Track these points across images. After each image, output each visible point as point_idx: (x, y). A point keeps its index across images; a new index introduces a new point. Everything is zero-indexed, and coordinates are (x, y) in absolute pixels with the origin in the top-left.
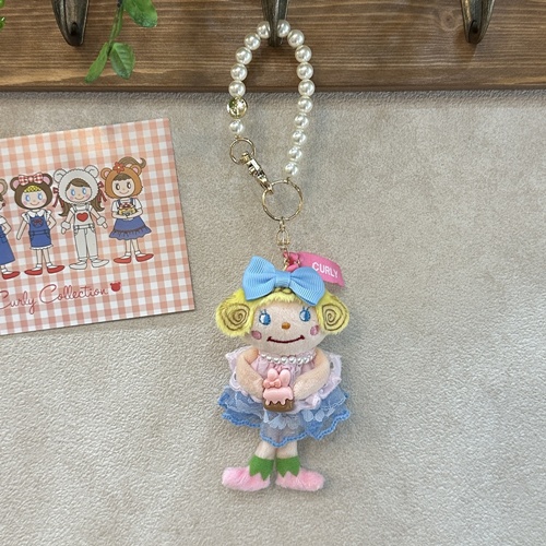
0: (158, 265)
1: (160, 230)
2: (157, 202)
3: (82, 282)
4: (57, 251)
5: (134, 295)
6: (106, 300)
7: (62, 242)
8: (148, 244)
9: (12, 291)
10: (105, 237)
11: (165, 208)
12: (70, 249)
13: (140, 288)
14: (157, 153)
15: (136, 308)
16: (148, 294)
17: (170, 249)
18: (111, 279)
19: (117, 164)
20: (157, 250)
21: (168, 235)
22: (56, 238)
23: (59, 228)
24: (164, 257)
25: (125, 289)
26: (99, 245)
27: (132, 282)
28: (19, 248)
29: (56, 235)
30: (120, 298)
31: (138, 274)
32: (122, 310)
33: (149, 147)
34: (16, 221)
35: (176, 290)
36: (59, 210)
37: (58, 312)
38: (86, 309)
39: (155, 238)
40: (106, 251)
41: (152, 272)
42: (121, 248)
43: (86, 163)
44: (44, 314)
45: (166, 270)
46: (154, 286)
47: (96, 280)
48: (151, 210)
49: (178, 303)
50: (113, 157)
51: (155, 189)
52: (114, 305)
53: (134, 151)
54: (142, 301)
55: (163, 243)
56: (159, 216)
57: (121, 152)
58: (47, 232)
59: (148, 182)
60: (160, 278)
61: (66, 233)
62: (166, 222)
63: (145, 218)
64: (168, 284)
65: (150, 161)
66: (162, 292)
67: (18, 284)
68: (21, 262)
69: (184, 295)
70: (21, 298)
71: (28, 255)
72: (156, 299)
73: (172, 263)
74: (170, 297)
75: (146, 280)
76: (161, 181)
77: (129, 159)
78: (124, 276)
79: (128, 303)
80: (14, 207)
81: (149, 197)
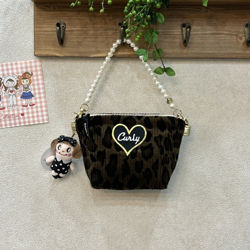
0: (37, 107)
1: (37, 96)
3: (11, 113)
4: (3, 103)
5: (29, 117)
6: (19, 119)
7: (5, 100)
8: (33, 101)
10: (19, 98)
11: (39, 89)
12: (7, 102)
13: (31, 115)
14: (36, 71)
15: (29, 122)
16: (33, 117)
17: (41, 102)
18: (21, 112)
19: (23, 74)
20: (36, 103)
21: (40, 98)
22: (3, 98)
23: (4, 95)
25: (26, 115)
26: (17, 101)
27: (28, 113)
29: (3, 97)
30: (24, 118)
31: (30, 110)
32: (25, 122)
33: (34, 68)
35: (43, 116)
36: (4, 89)
37: (3, 123)
38: (13, 122)
39: (36, 99)
40: (19, 102)
41: (35, 110)
42: (24, 102)
43: (13, 74)
45: (39, 109)
46: (35, 114)
47: (16, 112)
48: (34, 89)
49: (43, 120)
50: (22, 72)
51: (36, 82)
52: (22, 121)
53: (29, 70)
54: (31, 120)
55: (38, 100)
56: (37, 91)
57: (25, 70)
59: (33, 80)
60: (37, 112)
61: (6, 97)
62: (40, 93)
63: (32, 92)
64: (40, 114)
65: (34, 73)
66: (38, 116)
69: (45, 118)
72: (36, 119)
73: (41, 107)
75: (33, 112)
76: (38, 80)
78: (25, 111)
79: (27, 120)
81: (34, 85)
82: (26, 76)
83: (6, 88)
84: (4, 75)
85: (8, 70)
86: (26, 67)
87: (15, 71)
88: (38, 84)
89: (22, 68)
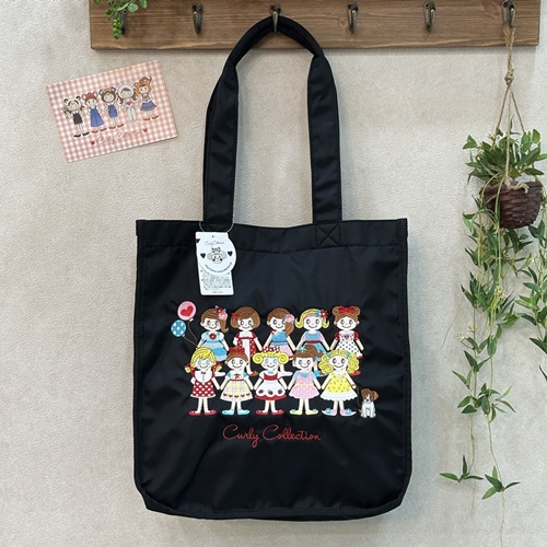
0: (161, 120)
1: (160, 105)
2: (158, 94)
3: (132, 130)
4: (120, 118)
5: (153, 133)
6: (142, 136)
7: (122, 114)
8: (156, 112)
9: (104, 136)
10: (139, 110)
11: (161, 96)
12: (125, 117)
13: (155, 130)
14: (156, 74)
15: (154, 138)
16: (158, 132)
17: (165, 113)
18: (143, 127)
19: (140, 80)
20: (160, 114)
21: (164, 107)
22: (120, 113)
23: (120, 109)
24: (163, 116)
25: (149, 131)
26: (137, 114)
27: (152, 128)
28: (105, 119)
30: (147, 135)
31: (154, 124)
33: (152, 72)
34: (103, 108)
35: (169, 129)
36: (119, 101)
37: (124, 143)
38: (134, 140)
39: (159, 109)
40: (140, 116)
41: (159, 123)
42: (145, 114)
43: (128, 81)
44: (118, 144)
45: (165, 122)
46: (160, 128)
47: (137, 128)
48: (156, 98)
49: (171, 134)
50: (138, 78)
51: (156, 89)
52: (145, 138)
53: (147, 74)
54: (156, 135)
55: (162, 111)
56: (159, 100)
57: (141, 76)
58: (116, 111)
59: (153, 87)
60: (162, 125)
61: (123, 111)
62: (163, 102)
63: (154, 101)
64: (166, 127)
65: (153, 78)
66: (164, 131)
67: (107, 133)
68: (107, 124)
69: (173, 131)
70: (108, 139)
71: (109, 121)
72: (162, 134)
73: (167, 118)
74: (167, 133)
75: (157, 126)
76: (158, 86)
77: (145, 78)
78: (148, 126)
79: (151, 137)
80: (101, 102)
81: (154, 92)
82: (144, 82)
83: (122, 100)
84: (117, 84)
85: (121, 77)
86: (143, 72)
87: (130, 78)
88: (160, 91)
89: (138, 73)
